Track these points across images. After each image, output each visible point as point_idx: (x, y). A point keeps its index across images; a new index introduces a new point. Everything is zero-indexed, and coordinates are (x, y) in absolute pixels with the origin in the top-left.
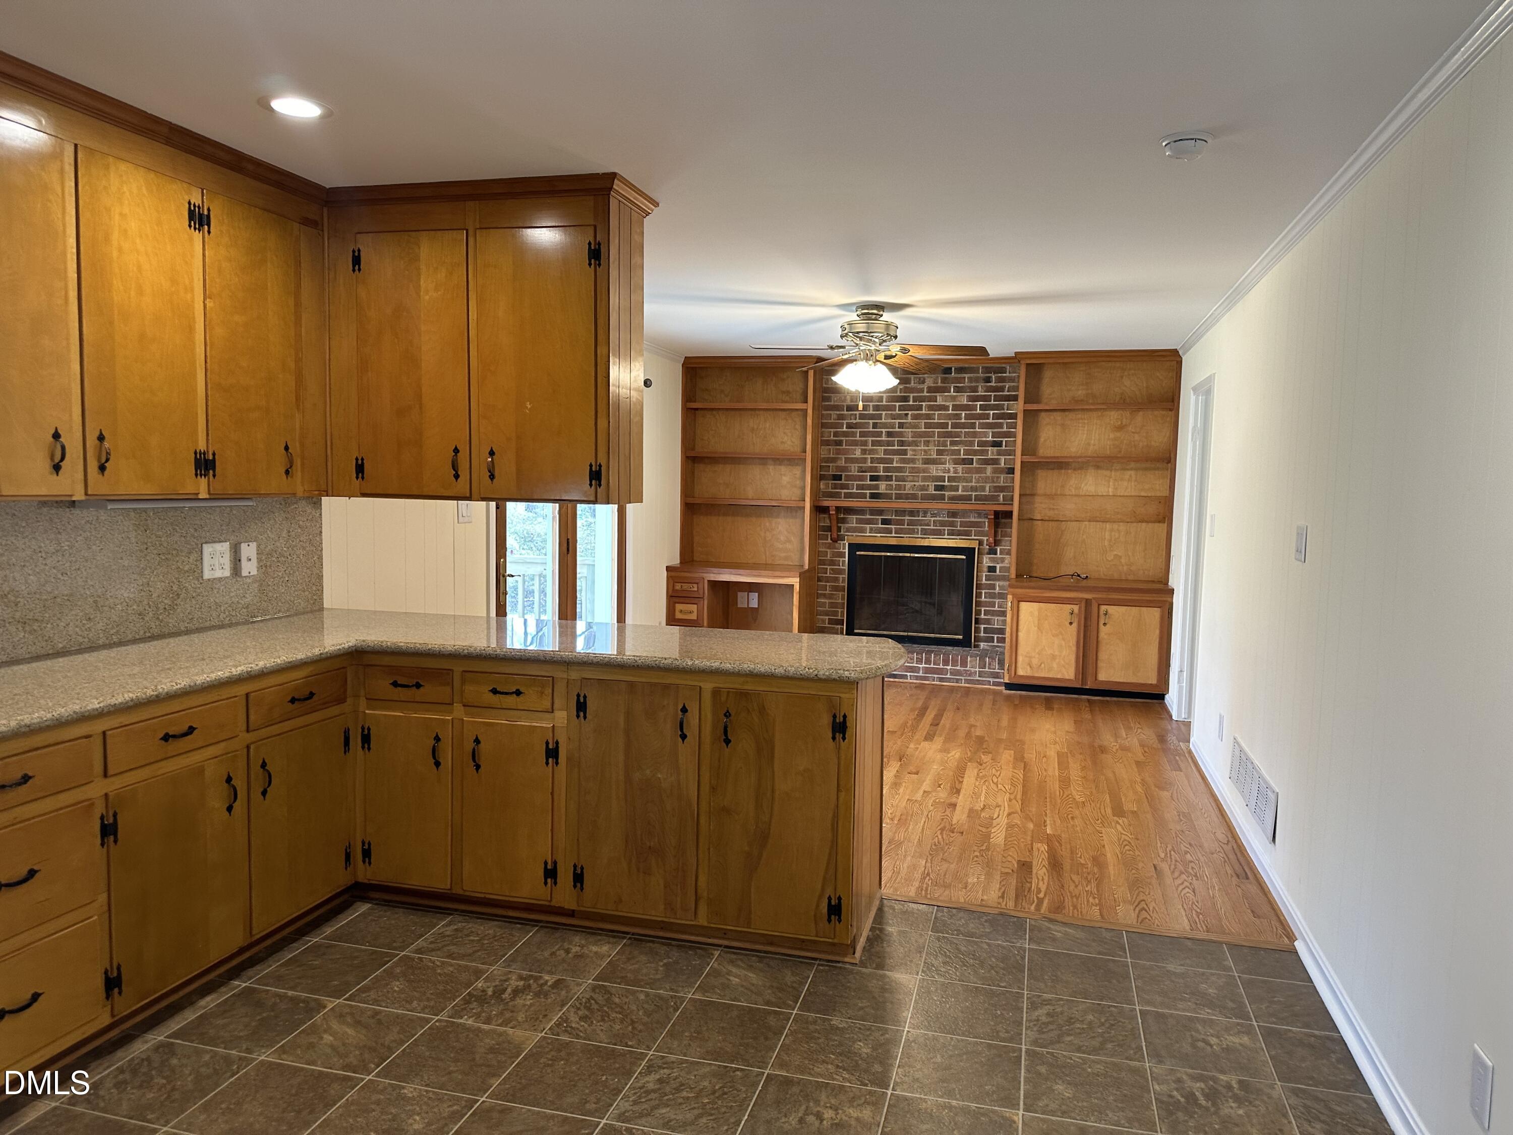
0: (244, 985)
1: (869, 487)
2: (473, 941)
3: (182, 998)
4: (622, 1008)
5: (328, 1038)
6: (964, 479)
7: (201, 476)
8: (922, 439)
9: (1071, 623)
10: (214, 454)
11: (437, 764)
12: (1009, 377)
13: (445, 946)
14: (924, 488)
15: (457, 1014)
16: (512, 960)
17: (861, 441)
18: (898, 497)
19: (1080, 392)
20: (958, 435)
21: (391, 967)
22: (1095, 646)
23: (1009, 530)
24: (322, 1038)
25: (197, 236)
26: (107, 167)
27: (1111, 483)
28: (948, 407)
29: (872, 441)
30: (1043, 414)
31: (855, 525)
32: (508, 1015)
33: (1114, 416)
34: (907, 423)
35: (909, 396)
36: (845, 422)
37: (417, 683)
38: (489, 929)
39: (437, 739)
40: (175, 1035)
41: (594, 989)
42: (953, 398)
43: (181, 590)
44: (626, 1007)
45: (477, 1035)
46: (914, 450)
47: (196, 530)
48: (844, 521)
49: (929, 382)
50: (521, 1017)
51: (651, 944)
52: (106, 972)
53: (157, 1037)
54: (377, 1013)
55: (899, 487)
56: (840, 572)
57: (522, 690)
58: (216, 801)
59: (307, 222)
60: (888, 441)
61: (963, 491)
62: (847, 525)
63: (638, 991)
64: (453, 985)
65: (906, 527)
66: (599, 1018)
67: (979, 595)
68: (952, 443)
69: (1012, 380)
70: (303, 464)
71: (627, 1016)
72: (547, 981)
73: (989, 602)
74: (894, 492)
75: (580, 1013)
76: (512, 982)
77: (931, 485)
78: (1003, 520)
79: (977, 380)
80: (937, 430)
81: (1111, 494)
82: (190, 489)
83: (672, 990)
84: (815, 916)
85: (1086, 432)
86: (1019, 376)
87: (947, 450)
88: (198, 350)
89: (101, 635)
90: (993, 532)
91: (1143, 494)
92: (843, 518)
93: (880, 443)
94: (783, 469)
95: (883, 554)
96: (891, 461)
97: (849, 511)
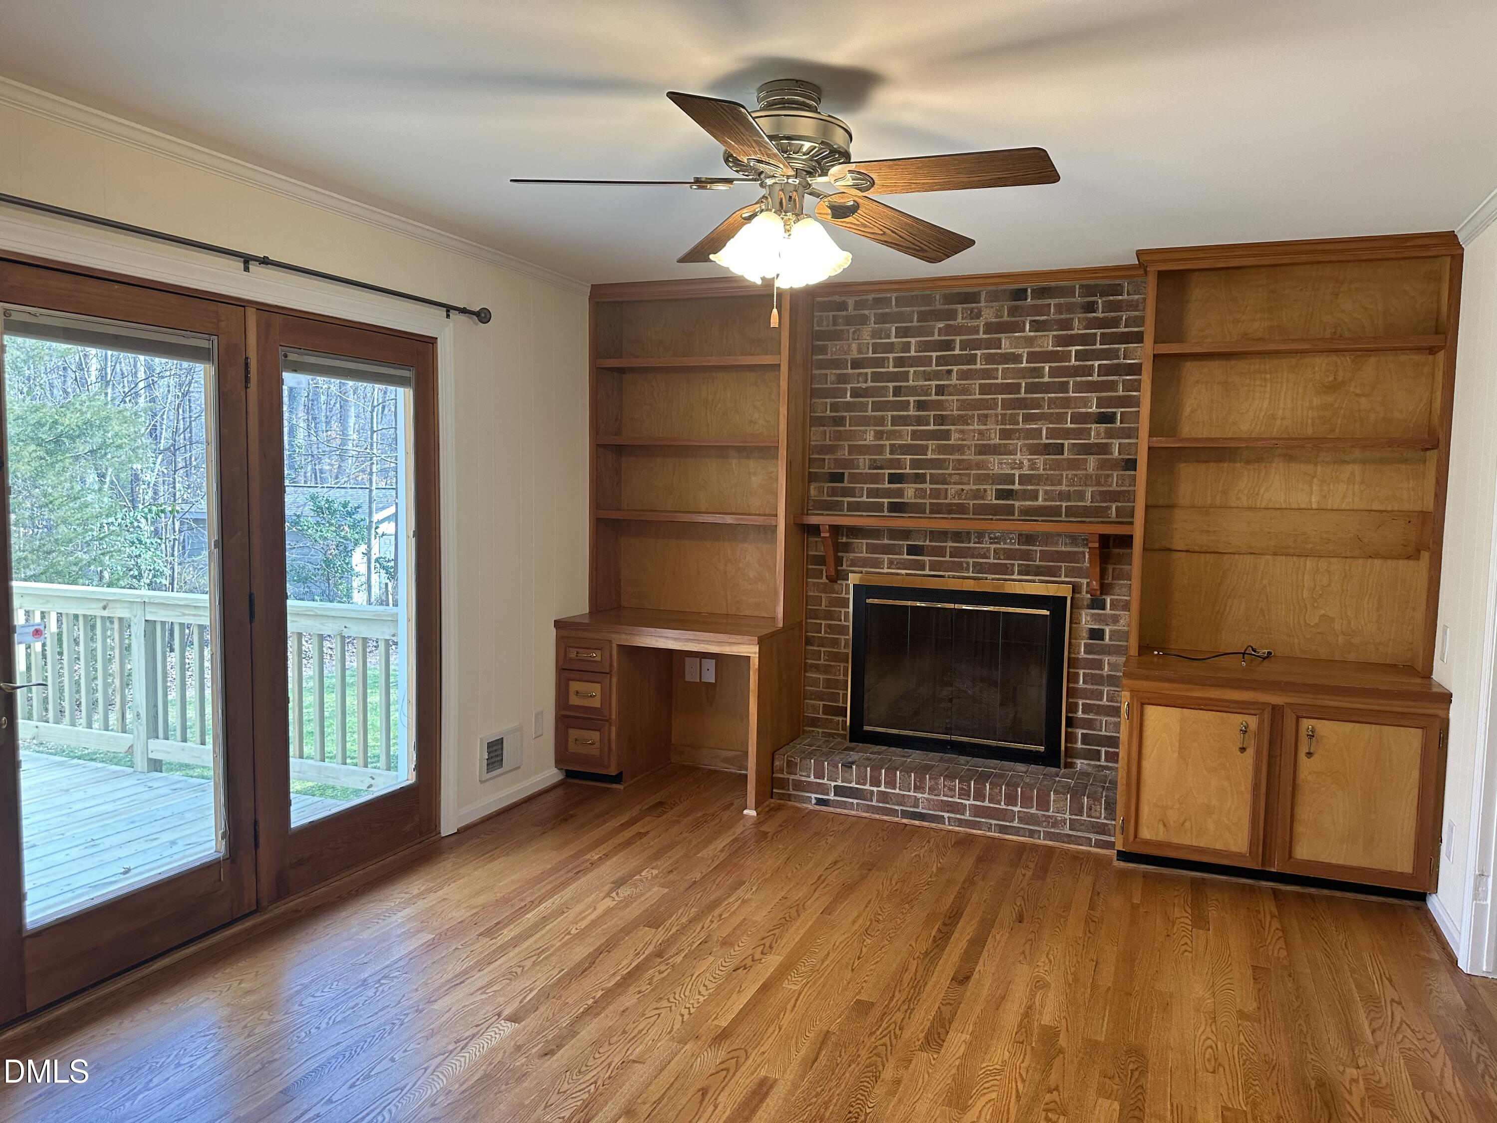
1: (887, 493)
6: (1047, 479)
8: (976, 413)
9: (1243, 749)
12: (1128, 301)
14: (977, 495)
17: (875, 416)
18: (936, 509)
19: (1257, 324)
20: (1037, 404)
22: (1289, 796)
23: (1129, 567)
27: (1315, 487)
28: (1021, 356)
29: (892, 417)
30: (1189, 365)
31: (864, 555)
33: (1320, 364)
34: (950, 385)
35: (953, 340)
36: (849, 386)
42: (1030, 341)
46: (962, 431)
48: (847, 548)
49: (988, 315)
55: (936, 494)
56: (843, 630)
60: (920, 416)
61: (1045, 500)
62: (852, 555)
65: (948, 559)
67: (1073, 678)
68: (1028, 418)
69: (1132, 306)
73: (1092, 691)
74: (927, 501)
77: (991, 490)
78: (1117, 551)
79: (1070, 308)
80: (1000, 397)
81: (1314, 506)
85: (1267, 396)
86: (1145, 299)
87: (1018, 430)
90: (1098, 570)
91: (1376, 506)
92: (846, 544)
93: (905, 421)
94: (752, 464)
95: (909, 603)
96: (923, 450)
97: (855, 532)
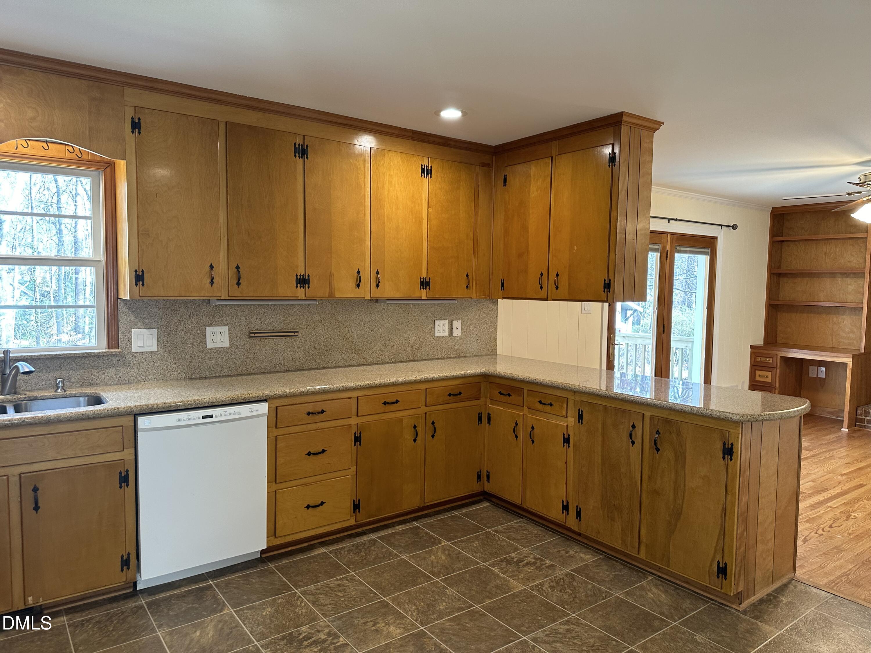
0: (417, 525)
2: (524, 533)
3: (391, 523)
4: (575, 588)
5: (433, 557)
7: (423, 288)
10: (430, 279)
11: (516, 437)
13: (510, 532)
15: (493, 565)
16: (537, 548)
21: (479, 535)
24: (431, 556)
25: (425, 180)
26: (384, 155)
32: (516, 573)
37: (509, 393)
38: (535, 530)
39: (517, 424)
40: (379, 538)
41: (567, 575)
43: (424, 341)
44: (577, 589)
45: (495, 578)
47: (432, 314)
50: (521, 576)
51: (615, 562)
52: (354, 501)
53: (373, 536)
54: (460, 553)
57: (552, 403)
58: (408, 436)
59: (483, 165)
63: (590, 583)
64: (501, 551)
66: (559, 590)
70: (476, 283)
71: (574, 593)
72: (546, 563)
75: (552, 584)
76: (529, 558)
82: (417, 295)
83: (609, 588)
84: (709, 571)
88: (424, 232)
89: (387, 358)
94: (849, 280)
